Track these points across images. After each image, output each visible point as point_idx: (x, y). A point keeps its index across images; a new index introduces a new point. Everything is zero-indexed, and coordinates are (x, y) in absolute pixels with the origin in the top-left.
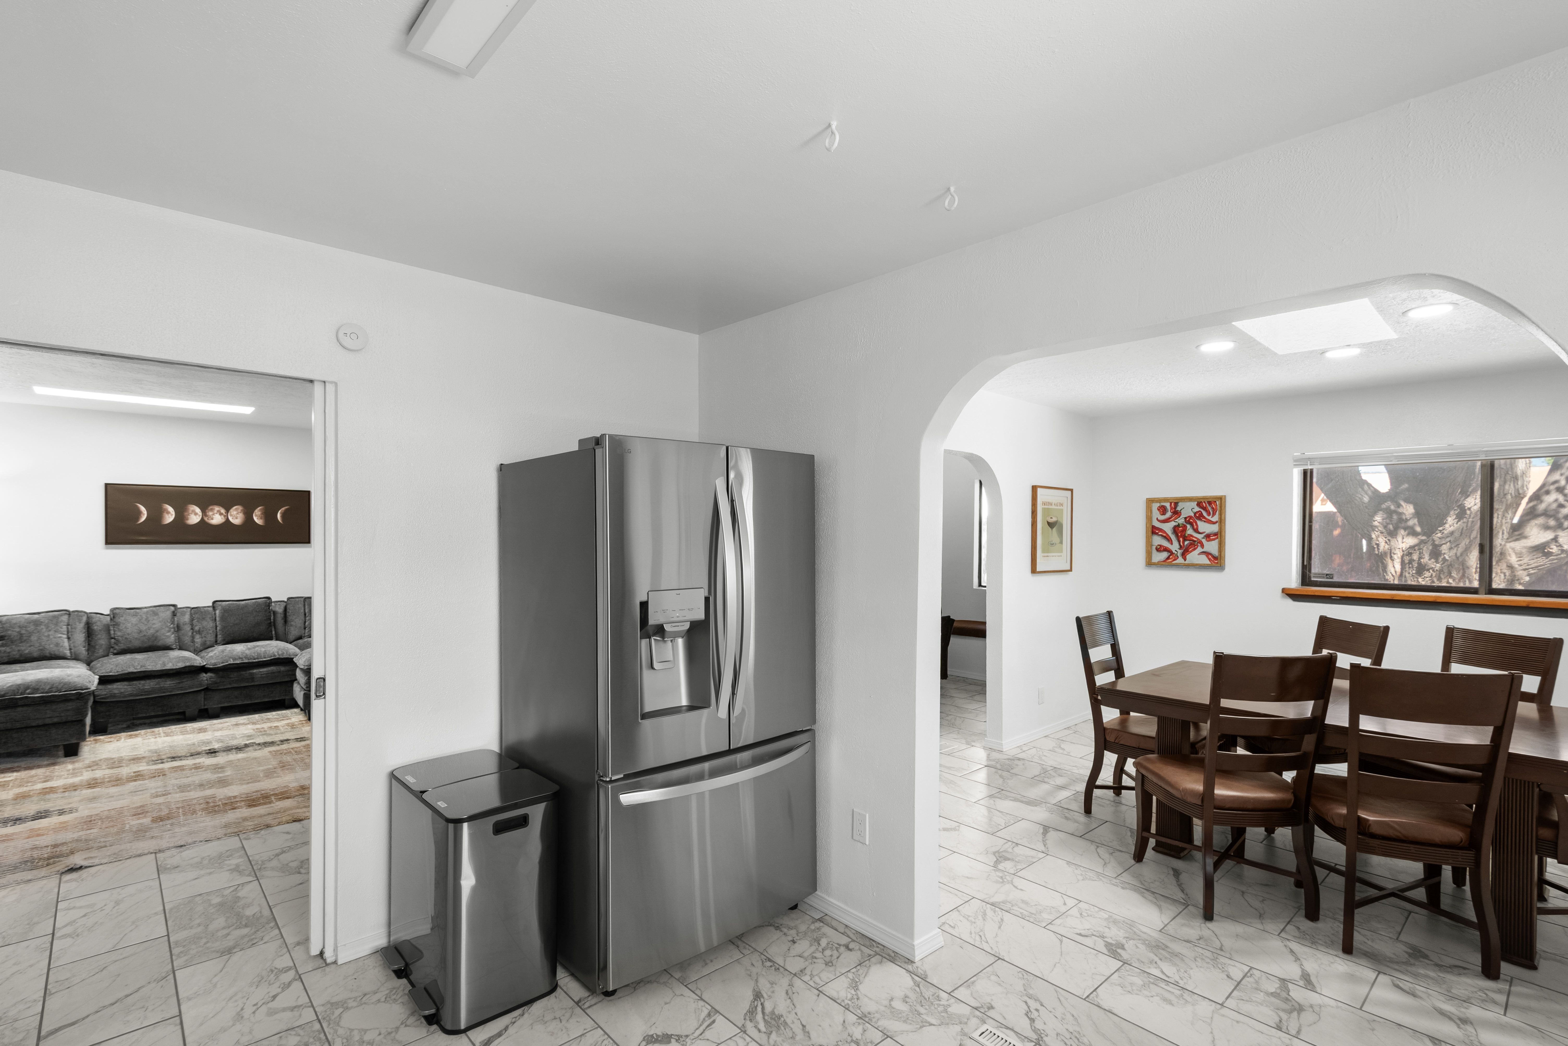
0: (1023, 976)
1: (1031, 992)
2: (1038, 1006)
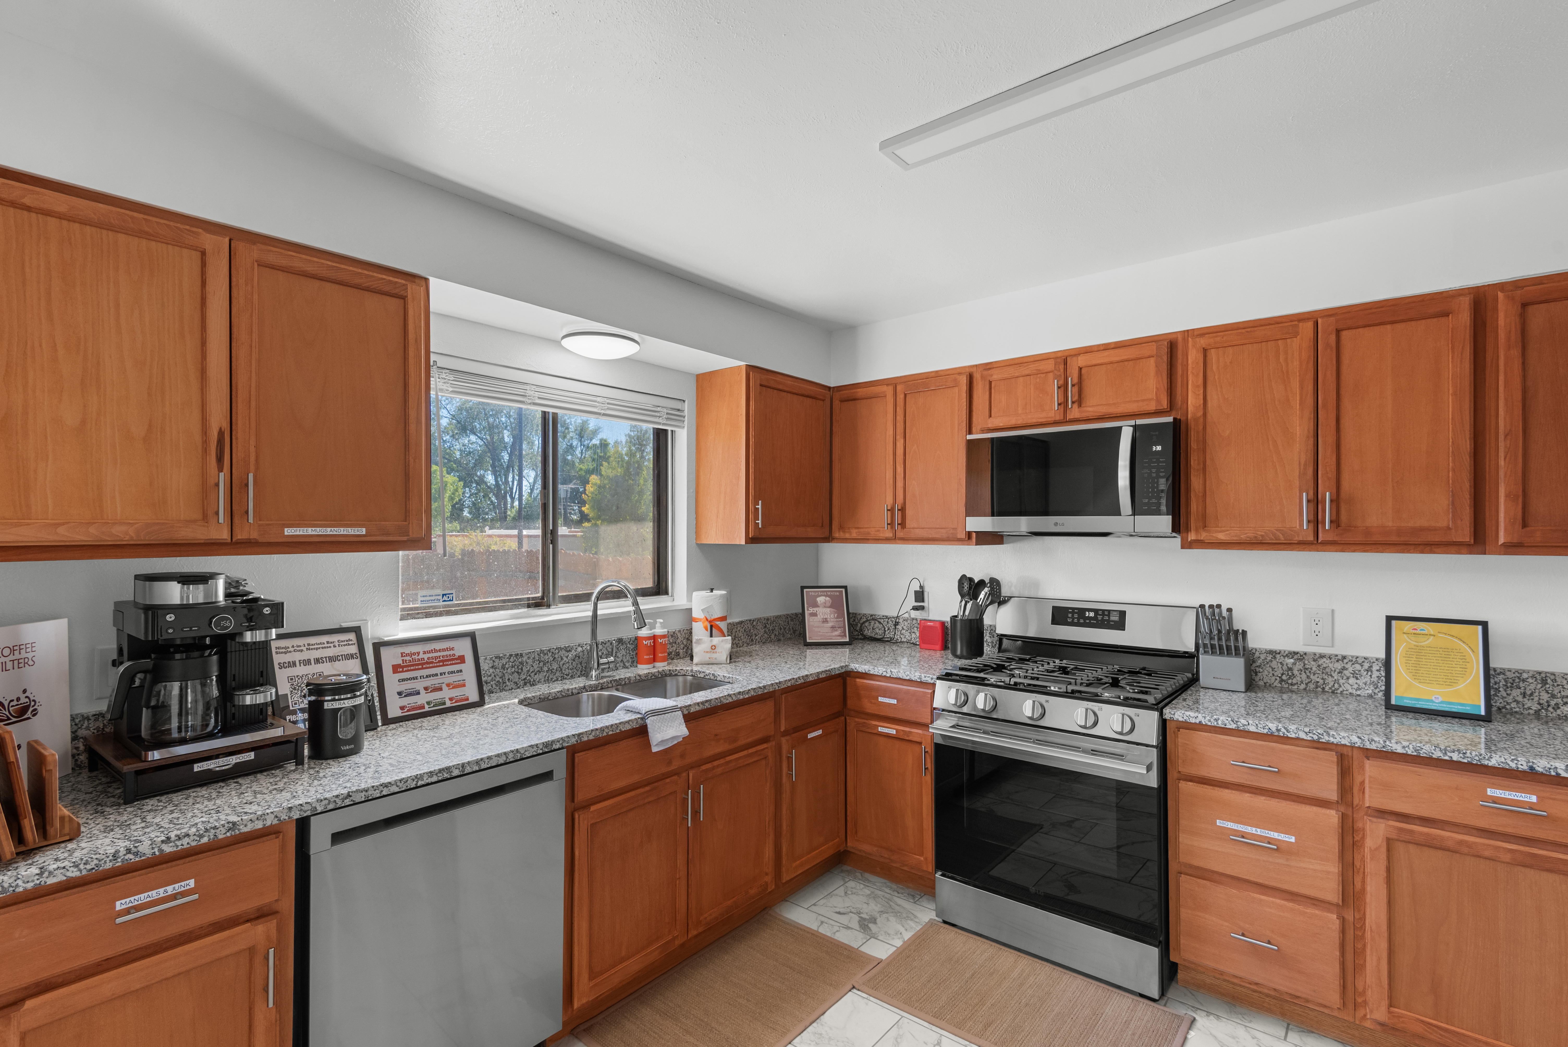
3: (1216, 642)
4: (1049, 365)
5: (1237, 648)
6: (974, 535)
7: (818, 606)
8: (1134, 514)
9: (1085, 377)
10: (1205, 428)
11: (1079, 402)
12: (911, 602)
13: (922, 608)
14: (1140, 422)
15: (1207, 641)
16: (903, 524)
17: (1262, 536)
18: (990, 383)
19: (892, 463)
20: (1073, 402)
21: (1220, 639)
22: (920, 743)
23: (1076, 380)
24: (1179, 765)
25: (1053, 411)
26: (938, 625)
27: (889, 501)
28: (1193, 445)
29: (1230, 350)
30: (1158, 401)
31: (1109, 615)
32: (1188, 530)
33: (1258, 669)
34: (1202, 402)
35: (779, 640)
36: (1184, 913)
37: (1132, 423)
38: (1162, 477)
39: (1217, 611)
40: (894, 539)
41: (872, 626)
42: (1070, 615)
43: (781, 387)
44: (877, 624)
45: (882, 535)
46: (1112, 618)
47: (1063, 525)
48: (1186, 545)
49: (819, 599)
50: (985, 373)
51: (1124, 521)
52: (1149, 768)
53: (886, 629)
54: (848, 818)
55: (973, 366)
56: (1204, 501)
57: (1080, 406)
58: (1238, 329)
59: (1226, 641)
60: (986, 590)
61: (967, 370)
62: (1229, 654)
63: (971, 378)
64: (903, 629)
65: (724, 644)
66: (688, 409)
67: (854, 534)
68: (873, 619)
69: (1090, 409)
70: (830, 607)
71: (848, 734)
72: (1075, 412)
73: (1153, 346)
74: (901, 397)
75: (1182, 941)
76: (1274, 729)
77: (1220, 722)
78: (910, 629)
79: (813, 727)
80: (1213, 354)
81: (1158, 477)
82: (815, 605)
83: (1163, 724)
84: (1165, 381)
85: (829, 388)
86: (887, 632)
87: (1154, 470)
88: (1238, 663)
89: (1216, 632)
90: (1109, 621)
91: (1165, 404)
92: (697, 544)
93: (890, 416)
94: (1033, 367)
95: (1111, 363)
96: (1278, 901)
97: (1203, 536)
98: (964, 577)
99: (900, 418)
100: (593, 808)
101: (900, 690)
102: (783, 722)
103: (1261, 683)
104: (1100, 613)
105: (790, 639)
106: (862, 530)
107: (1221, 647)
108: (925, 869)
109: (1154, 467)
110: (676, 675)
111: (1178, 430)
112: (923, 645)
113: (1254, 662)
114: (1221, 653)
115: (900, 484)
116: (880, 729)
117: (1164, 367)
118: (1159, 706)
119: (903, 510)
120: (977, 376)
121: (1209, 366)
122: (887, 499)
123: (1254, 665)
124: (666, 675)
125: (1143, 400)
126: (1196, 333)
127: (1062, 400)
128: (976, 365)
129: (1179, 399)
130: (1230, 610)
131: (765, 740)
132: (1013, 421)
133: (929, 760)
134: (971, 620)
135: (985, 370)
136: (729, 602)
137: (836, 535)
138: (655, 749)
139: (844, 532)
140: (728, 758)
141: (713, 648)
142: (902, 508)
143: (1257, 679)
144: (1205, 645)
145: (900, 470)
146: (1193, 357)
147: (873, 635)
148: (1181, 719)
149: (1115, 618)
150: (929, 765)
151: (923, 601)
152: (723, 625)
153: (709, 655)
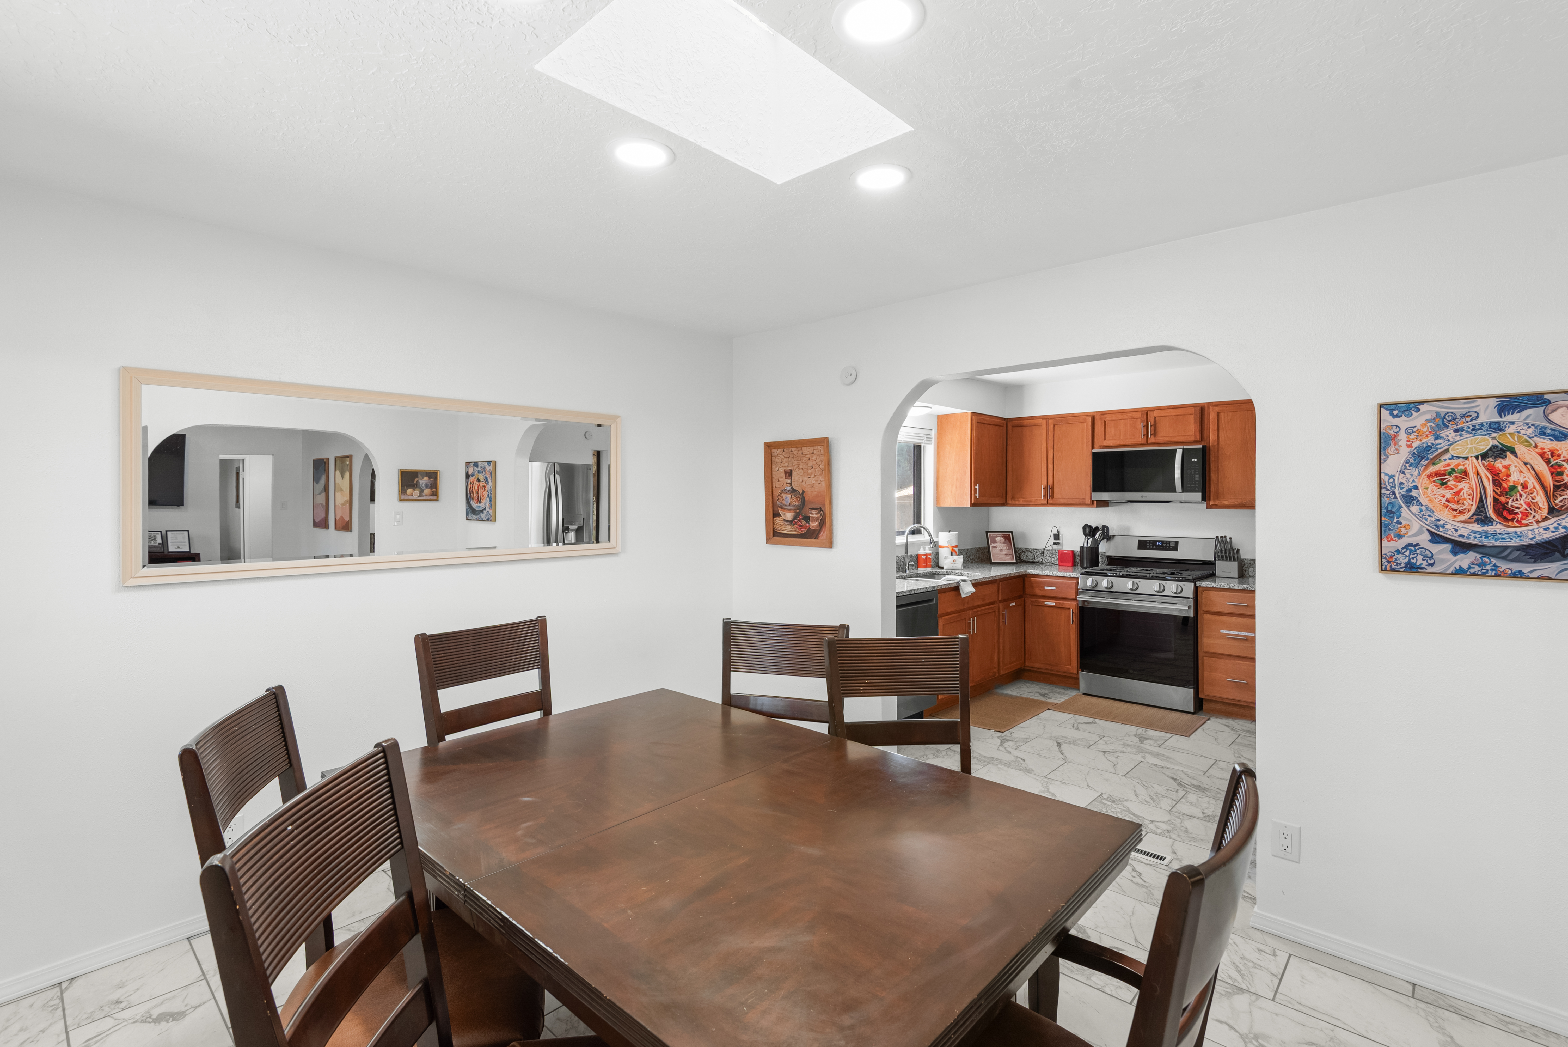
0: (1157, 902)
1: (1144, 890)
2: (1133, 879)
3: (1224, 554)
4: (1138, 415)
5: (1234, 557)
6: (1095, 502)
7: (997, 543)
8: (1183, 492)
9: (1157, 422)
10: (1218, 451)
11: (1155, 434)
12: (1052, 540)
13: (1058, 544)
14: (1186, 447)
15: (1219, 554)
16: (1052, 496)
17: (1245, 502)
18: (1105, 422)
19: (1045, 462)
20: (1151, 435)
21: (1226, 553)
22: (1069, 609)
23: (1153, 423)
24: (1202, 608)
25: (1141, 438)
26: (1070, 552)
27: (1044, 483)
28: (1213, 459)
29: (1231, 414)
30: (1195, 436)
31: (1169, 544)
32: (1210, 499)
33: (1246, 569)
34: (1217, 438)
35: (972, 562)
36: (1206, 674)
37: (1182, 447)
38: (1197, 474)
39: (1224, 539)
40: (1047, 504)
41: (1026, 554)
42: (1148, 544)
43: (985, 422)
44: (1030, 553)
45: (1039, 502)
46: (1171, 545)
47: (1146, 497)
48: (1209, 507)
49: (997, 539)
50: (1102, 416)
51: (1178, 495)
52: (1189, 607)
53: (1036, 556)
54: (1026, 651)
55: (1095, 412)
56: (1218, 486)
57: (1155, 436)
58: (1234, 404)
59: (1229, 554)
60: (1100, 532)
61: (1091, 414)
62: (1230, 560)
63: (1093, 418)
64: (1047, 556)
65: (960, 559)
66: (933, 433)
67: (1021, 501)
68: (1027, 551)
69: (1160, 438)
70: (1003, 543)
71: (1026, 607)
72: (1152, 439)
73: (1193, 409)
74: (1051, 427)
75: (1205, 687)
76: (1245, 587)
77: (1222, 586)
78: (1051, 556)
79: (1012, 600)
80: (1222, 415)
81: (1195, 474)
82: (995, 542)
83: (1196, 589)
84: (1199, 427)
85: (1005, 419)
86: (1036, 558)
87: (1193, 471)
88: (1235, 564)
89: (1223, 549)
90: (1169, 546)
91: (1199, 438)
92: (937, 507)
93: (1045, 436)
94: (1129, 415)
95: (1171, 416)
96: (1248, 663)
97: (1217, 502)
98: (1086, 525)
99: (1051, 438)
100: (943, 618)
101: (1058, 582)
102: (1000, 595)
103: (1248, 576)
104: (1165, 542)
105: (977, 562)
106: (1026, 499)
107: (1226, 557)
108: (1072, 672)
109: (1193, 469)
110: (938, 574)
111: (1204, 453)
112: (1061, 564)
113: (1244, 565)
114: (1227, 560)
115: (1050, 474)
116: (1045, 603)
117: (1198, 419)
118: (1194, 581)
119: (1052, 488)
120: (1097, 418)
121: (1220, 421)
122: (1043, 482)
123: (1244, 567)
124: (935, 574)
125: (1188, 436)
126: (1214, 404)
127: (1145, 433)
128: (1097, 412)
129: (1205, 436)
130: (1230, 538)
131: (993, 603)
132: (1118, 443)
133: (1074, 617)
134: (1092, 548)
135: (1102, 414)
136: (959, 537)
137: (1010, 502)
138: (963, 596)
139: (1015, 500)
140: (982, 608)
141: (954, 561)
142: (1052, 487)
143: (1246, 574)
144: (1218, 556)
145: (1050, 466)
146: (1213, 416)
147: (1027, 560)
148: (1204, 586)
149: (1172, 545)
150: (1074, 619)
151: (1059, 540)
152: (956, 549)
153: (952, 565)
